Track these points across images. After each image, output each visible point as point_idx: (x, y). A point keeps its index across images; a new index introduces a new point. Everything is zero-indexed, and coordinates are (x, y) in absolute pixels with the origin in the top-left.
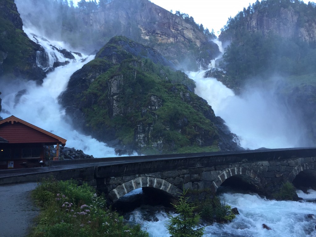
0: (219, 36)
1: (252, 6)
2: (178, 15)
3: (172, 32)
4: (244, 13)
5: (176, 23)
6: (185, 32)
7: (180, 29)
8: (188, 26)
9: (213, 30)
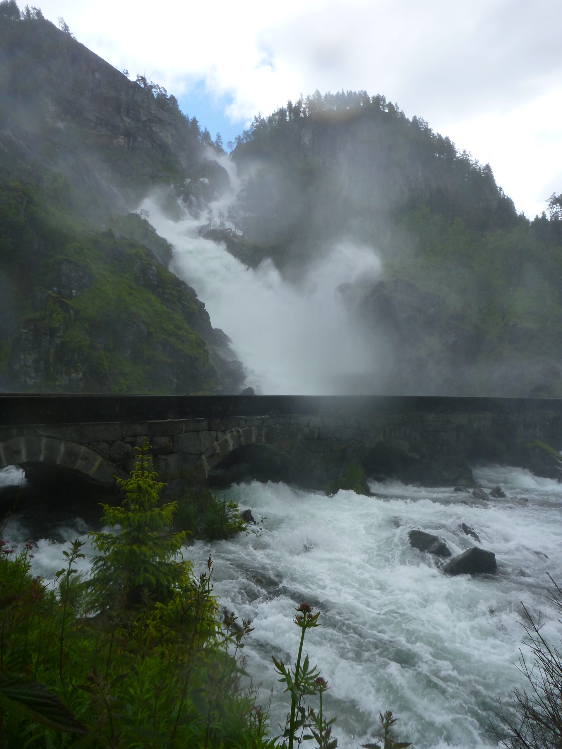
0: (232, 153)
1: (305, 101)
2: (142, 86)
3: (123, 121)
4: (287, 113)
5: (136, 102)
6: (156, 129)
7: (144, 118)
8: (163, 115)
9: (219, 136)
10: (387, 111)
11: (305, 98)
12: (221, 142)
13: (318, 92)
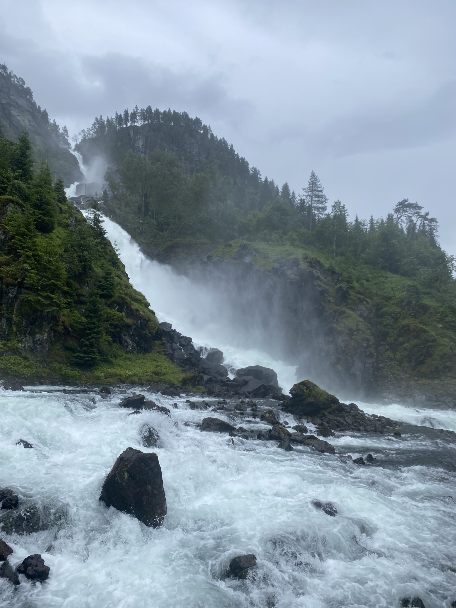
0: (77, 146)
6: (14, 112)
10: (202, 132)
11: (139, 110)
12: (68, 136)
13: (150, 108)
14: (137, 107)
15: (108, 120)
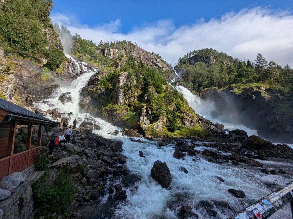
0: (174, 68)
3: (150, 63)
5: (153, 58)
6: (157, 64)
7: (155, 62)
8: (159, 60)
9: (171, 64)
10: (213, 52)
11: (191, 52)
13: (195, 50)
14: (190, 51)
15: (183, 58)
